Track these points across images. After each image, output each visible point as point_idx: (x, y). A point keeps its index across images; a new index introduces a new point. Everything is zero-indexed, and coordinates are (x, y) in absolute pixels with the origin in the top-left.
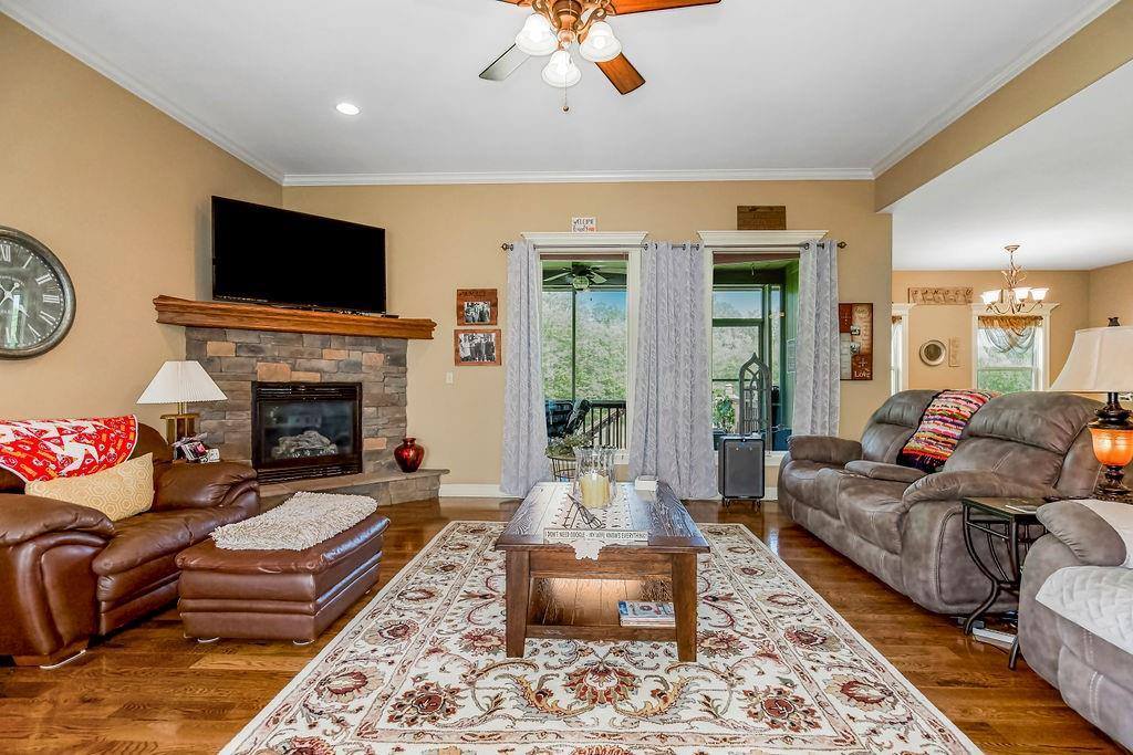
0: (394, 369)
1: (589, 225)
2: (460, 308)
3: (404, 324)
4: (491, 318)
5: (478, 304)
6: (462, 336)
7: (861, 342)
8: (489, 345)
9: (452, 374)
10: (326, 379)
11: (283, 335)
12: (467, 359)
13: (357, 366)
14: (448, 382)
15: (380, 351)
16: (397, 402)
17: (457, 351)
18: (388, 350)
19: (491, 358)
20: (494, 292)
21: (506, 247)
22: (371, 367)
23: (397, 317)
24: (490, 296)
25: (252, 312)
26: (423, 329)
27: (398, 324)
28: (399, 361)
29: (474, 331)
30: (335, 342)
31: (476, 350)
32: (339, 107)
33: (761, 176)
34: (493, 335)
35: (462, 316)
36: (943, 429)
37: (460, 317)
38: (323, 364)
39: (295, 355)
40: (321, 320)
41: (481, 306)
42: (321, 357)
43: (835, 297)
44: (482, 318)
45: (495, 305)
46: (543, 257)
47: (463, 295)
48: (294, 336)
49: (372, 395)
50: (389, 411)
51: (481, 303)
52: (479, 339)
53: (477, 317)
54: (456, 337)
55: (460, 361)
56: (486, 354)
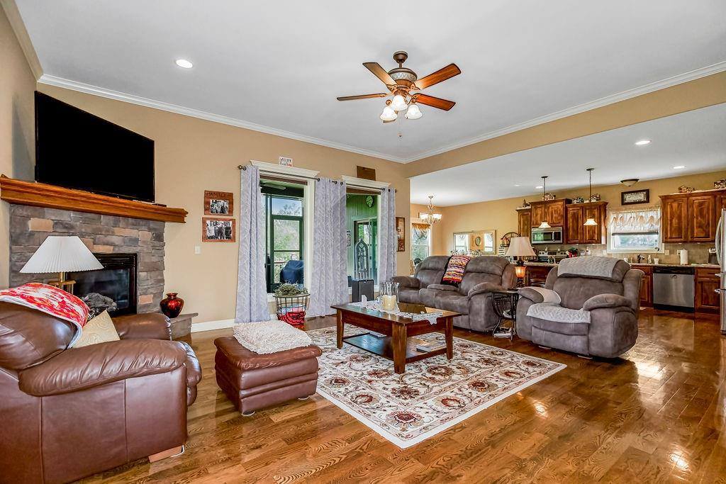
0: (157, 243)
1: (289, 163)
2: (207, 203)
3: (170, 212)
4: (229, 212)
5: (219, 202)
6: (208, 222)
7: (401, 234)
8: (228, 229)
9: (199, 248)
10: (117, 251)
11: (89, 215)
12: (212, 237)
13: (135, 241)
14: (196, 253)
15: (150, 230)
16: (158, 268)
17: (204, 231)
18: (155, 229)
19: (228, 237)
20: (231, 195)
21: (240, 168)
22: (144, 242)
23: (166, 206)
24: (228, 197)
25: (77, 195)
26: (178, 216)
27: (165, 210)
28: (159, 237)
29: (217, 219)
30: (122, 222)
31: (219, 232)
32: (178, 62)
33: (371, 154)
34: (231, 222)
35: (208, 208)
36: (458, 270)
37: (206, 210)
38: (115, 239)
39: (96, 232)
40: (123, 206)
41: (222, 203)
42: (113, 234)
43: (394, 214)
44: (223, 211)
45: (231, 203)
46: (261, 177)
47: (209, 195)
48: (96, 216)
49: (145, 263)
50: (153, 274)
51: (222, 201)
52: (221, 224)
53: (219, 210)
54: (204, 222)
55: (206, 238)
56: (226, 234)
